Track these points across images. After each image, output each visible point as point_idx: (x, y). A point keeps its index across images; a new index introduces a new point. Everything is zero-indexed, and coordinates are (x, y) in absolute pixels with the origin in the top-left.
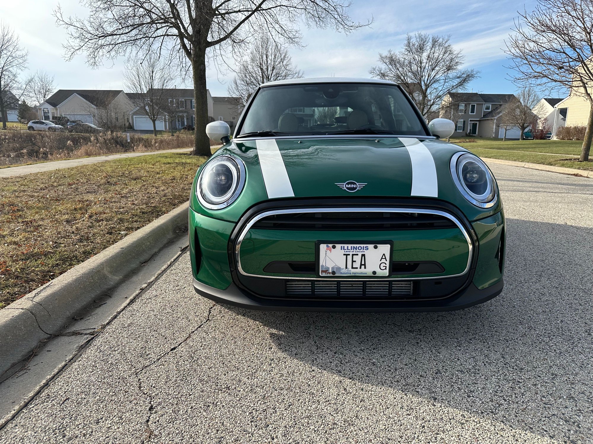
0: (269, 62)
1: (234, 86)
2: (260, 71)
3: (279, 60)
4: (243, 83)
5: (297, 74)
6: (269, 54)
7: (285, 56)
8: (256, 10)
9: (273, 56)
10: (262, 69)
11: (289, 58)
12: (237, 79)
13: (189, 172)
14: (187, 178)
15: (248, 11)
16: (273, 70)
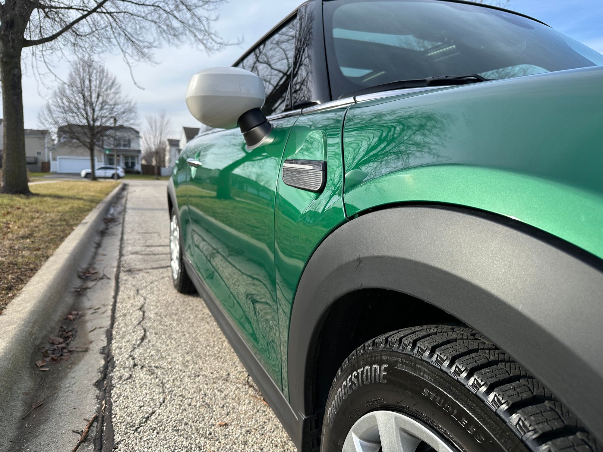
0: (93, 88)
1: (46, 112)
2: (82, 97)
3: (105, 87)
4: (59, 109)
5: (128, 104)
6: (93, 79)
7: (113, 83)
8: (94, 10)
9: (98, 82)
10: (84, 96)
11: (118, 86)
12: (50, 105)
13: (9, 217)
14: (9, 228)
15: (84, 10)
16: (98, 98)
